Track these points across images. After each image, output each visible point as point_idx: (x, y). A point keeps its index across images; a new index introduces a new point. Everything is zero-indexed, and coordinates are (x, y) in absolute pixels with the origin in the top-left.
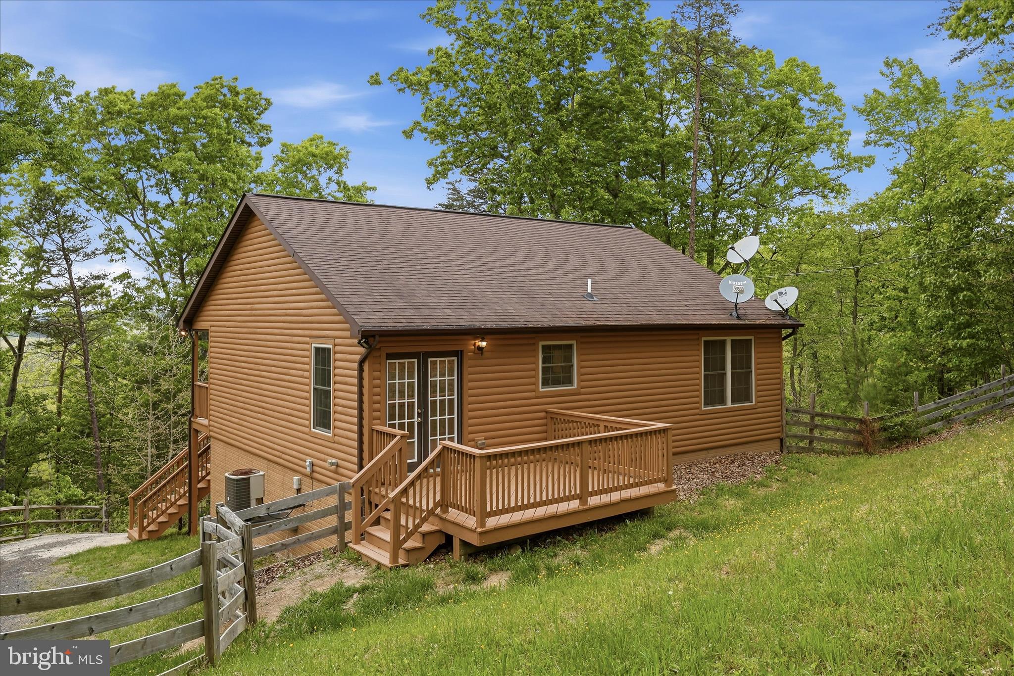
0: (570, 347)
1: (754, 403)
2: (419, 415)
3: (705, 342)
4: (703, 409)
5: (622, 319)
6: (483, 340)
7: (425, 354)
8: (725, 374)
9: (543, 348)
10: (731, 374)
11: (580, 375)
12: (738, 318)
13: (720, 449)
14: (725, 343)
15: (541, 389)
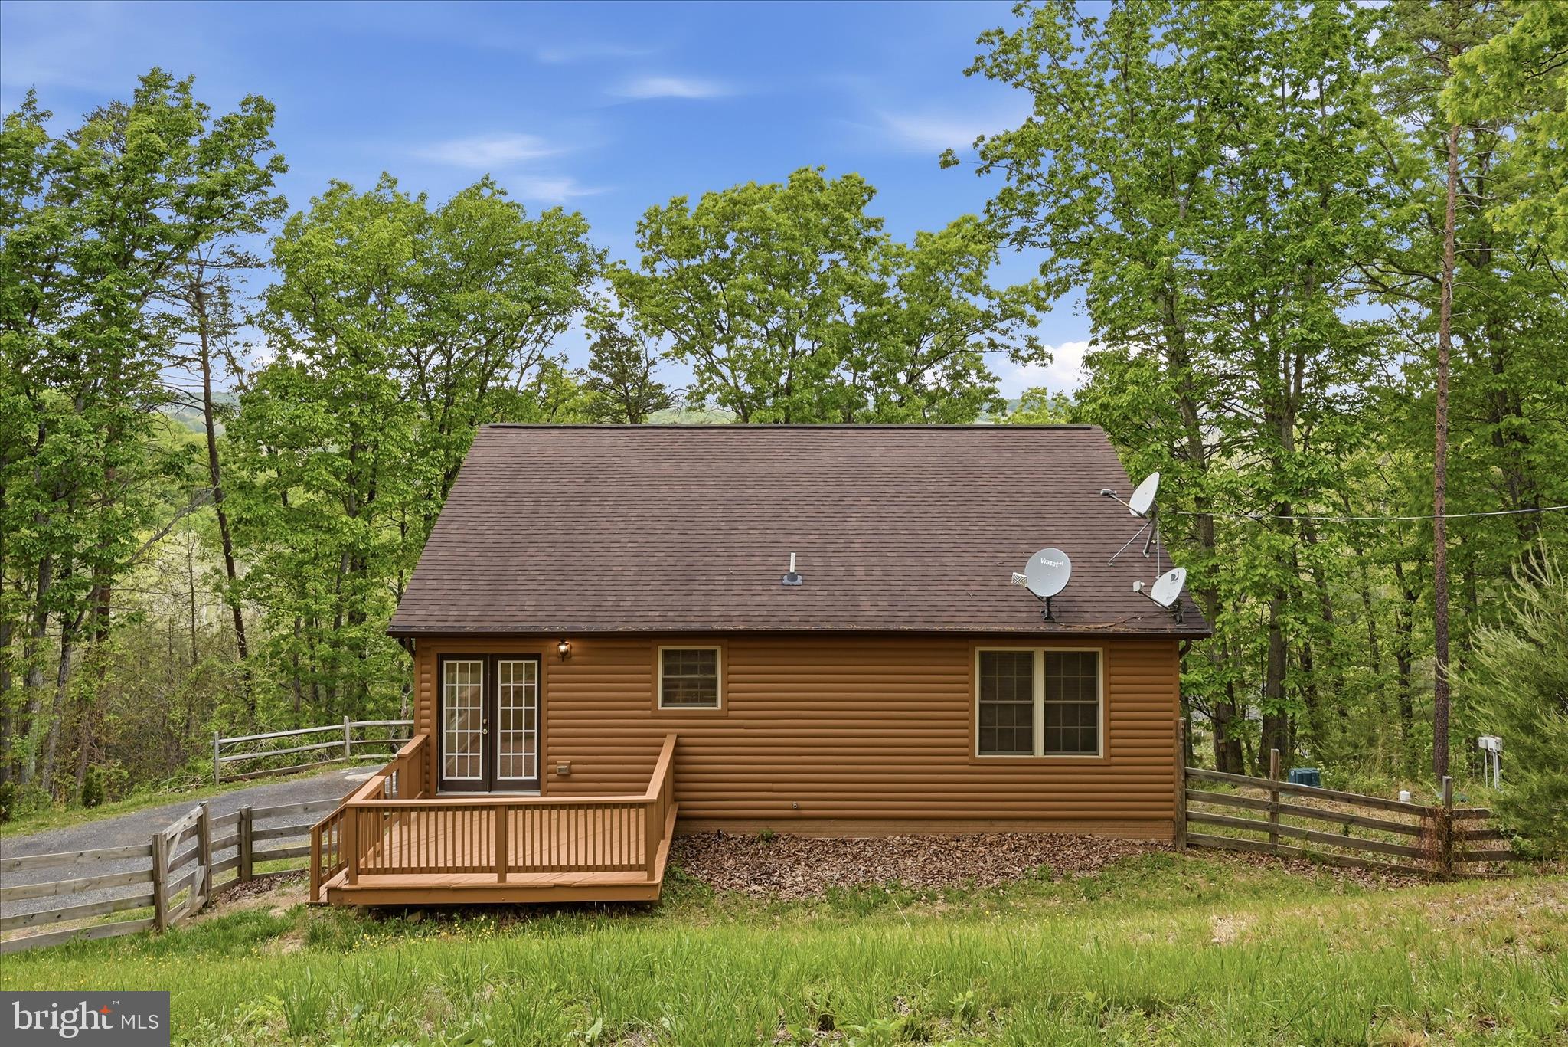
0: (714, 653)
1: (1101, 755)
2: (485, 726)
3: (982, 654)
4: (977, 756)
5: (797, 619)
6: (563, 643)
7: (492, 655)
8: (1032, 705)
9: (666, 653)
10: (1046, 706)
11: (726, 691)
12: (1049, 618)
13: (1019, 823)
14: (1030, 656)
15: (660, 707)
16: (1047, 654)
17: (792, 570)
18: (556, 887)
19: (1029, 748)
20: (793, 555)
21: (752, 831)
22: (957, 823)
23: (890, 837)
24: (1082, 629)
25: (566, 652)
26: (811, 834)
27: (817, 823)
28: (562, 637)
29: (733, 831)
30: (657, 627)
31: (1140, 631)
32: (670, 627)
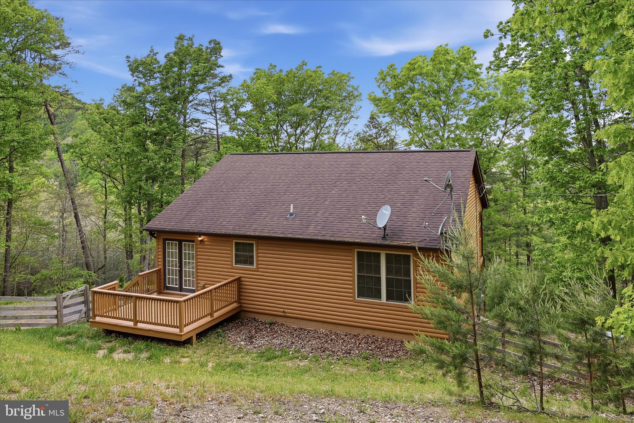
0: (253, 244)
3: (358, 252)
4: (357, 298)
5: (280, 232)
6: (200, 237)
7: (181, 240)
8: (380, 277)
9: (236, 243)
10: (387, 278)
11: (258, 261)
12: (384, 238)
13: (376, 331)
14: (379, 255)
15: (234, 265)
16: (387, 254)
17: (291, 211)
18: (150, 330)
19: (379, 297)
20: (292, 205)
21: (269, 319)
22: (349, 328)
23: (321, 330)
24: (395, 243)
25: (202, 240)
26: (291, 324)
27: (293, 320)
28: (200, 234)
29: (261, 318)
30: (232, 232)
31: (425, 246)
32: (237, 232)
